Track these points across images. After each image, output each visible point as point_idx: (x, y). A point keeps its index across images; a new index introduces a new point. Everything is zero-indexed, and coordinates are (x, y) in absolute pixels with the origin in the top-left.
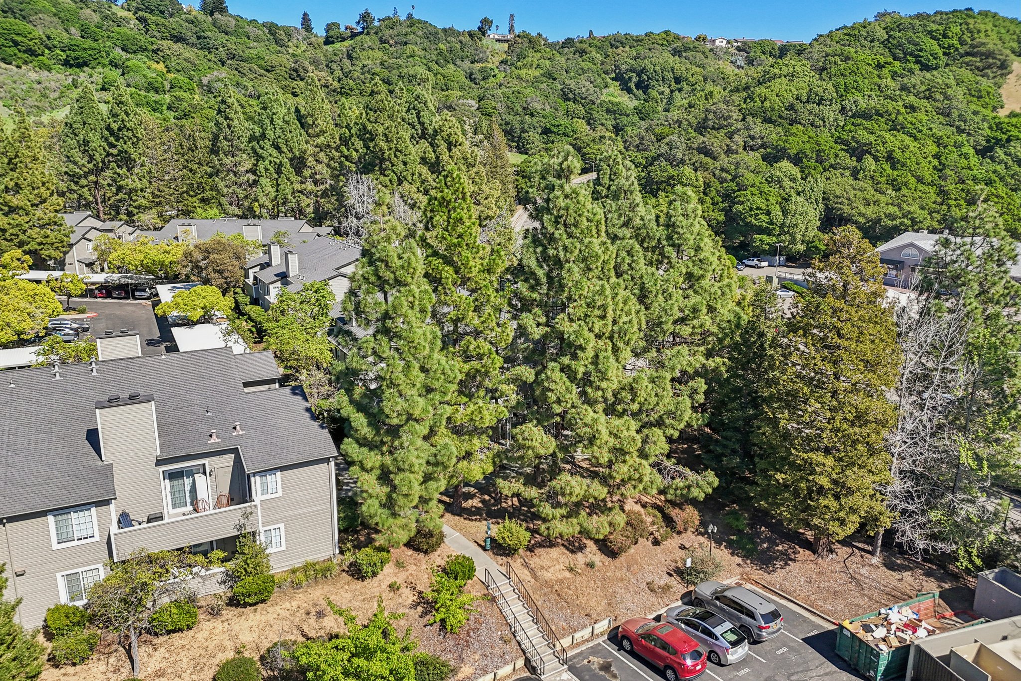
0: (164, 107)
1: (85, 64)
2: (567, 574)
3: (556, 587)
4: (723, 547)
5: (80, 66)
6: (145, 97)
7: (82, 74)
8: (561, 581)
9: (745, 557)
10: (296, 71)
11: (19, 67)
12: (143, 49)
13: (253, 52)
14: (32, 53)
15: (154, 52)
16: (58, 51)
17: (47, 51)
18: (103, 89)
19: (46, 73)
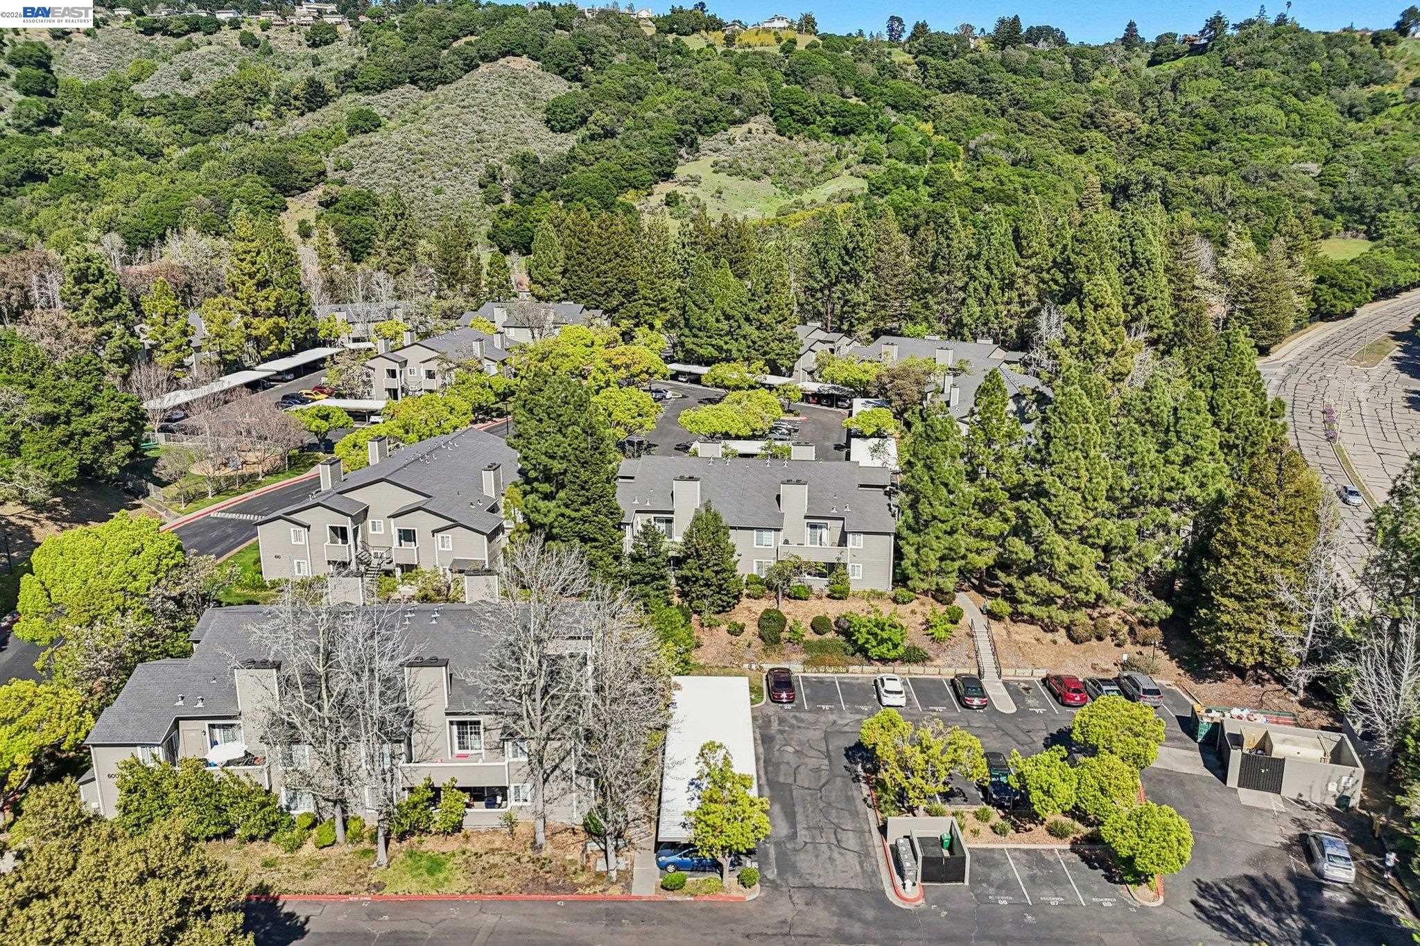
0: (921, 181)
1: (852, 131)
2: (1034, 641)
3: (1021, 645)
5: (846, 133)
6: (904, 170)
7: (848, 143)
8: (1025, 643)
10: (1091, 116)
11: (791, 138)
12: (915, 106)
13: (1042, 94)
14: (806, 122)
15: (926, 109)
16: (829, 118)
17: (818, 118)
18: (864, 161)
19: (814, 143)
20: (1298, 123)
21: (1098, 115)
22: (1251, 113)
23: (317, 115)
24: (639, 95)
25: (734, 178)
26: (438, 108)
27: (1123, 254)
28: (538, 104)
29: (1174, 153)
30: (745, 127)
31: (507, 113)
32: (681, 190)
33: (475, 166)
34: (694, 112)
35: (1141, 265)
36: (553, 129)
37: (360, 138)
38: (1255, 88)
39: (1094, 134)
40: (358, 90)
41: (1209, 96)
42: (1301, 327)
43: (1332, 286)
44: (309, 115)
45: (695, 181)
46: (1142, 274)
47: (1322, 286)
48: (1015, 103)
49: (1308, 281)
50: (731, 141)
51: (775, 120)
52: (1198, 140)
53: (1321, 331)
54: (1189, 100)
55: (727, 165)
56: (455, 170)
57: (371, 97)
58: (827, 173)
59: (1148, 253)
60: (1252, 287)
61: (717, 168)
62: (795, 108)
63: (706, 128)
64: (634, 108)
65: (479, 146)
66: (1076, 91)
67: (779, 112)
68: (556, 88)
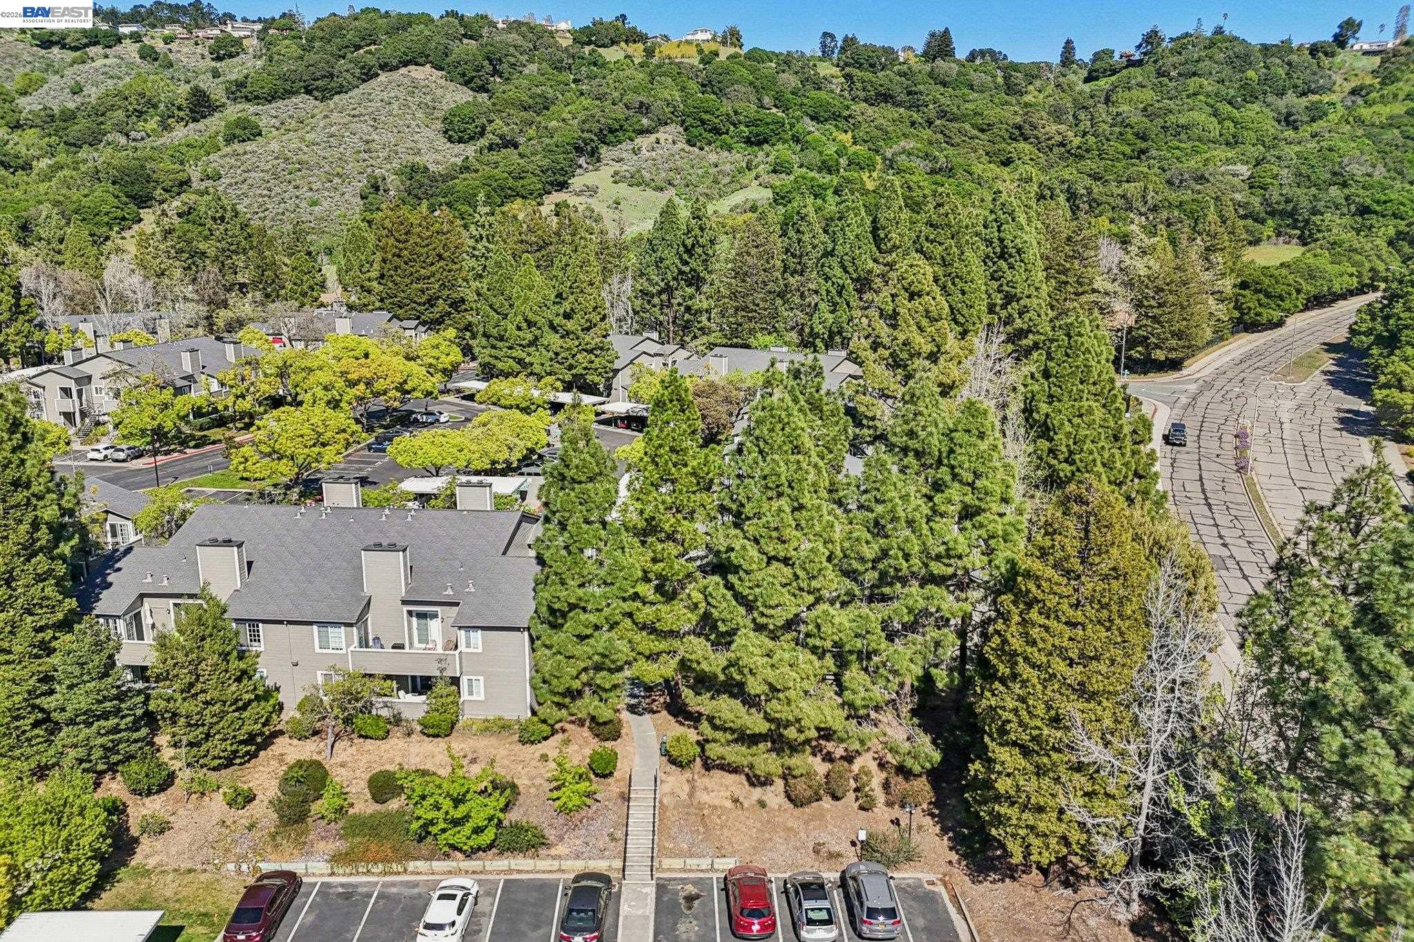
0: (832, 190)
1: (766, 141)
2: (729, 804)
3: (706, 812)
4: (945, 838)
5: (759, 144)
6: (813, 179)
7: (761, 154)
8: (715, 807)
9: (964, 856)
10: (1019, 128)
11: (701, 149)
12: (836, 117)
13: (970, 106)
14: (716, 131)
15: (846, 119)
16: (742, 127)
17: (732, 128)
18: (775, 171)
19: (726, 153)
20: (1232, 130)
21: (1027, 126)
22: (1182, 121)
23: (201, 125)
24: (546, 105)
25: (635, 189)
26: (326, 117)
27: (989, 243)
28: (437, 114)
29: (1103, 163)
30: (653, 137)
31: (401, 123)
32: (572, 201)
33: (359, 177)
34: (598, 121)
35: (1011, 256)
36: (450, 139)
37: (237, 146)
38: (1188, 97)
39: (1022, 145)
40: (248, 100)
41: (1141, 106)
42: (1222, 339)
43: (1257, 291)
44: (191, 125)
45: (592, 191)
46: (1011, 267)
47: (1247, 292)
48: (943, 114)
49: (1227, 285)
50: (636, 152)
51: (686, 130)
52: (1128, 150)
53: (1244, 343)
54: (1120, 110)
55: (628, 175)
56: (337, 180)
57: (260, 107)
58: (736, 184)
59: (1018, 240)
60: (1159, 290)
61: (617, 178)
62: (706, 117)
63: (611, 138)
64: (538, 119)
65: (366, 156)
66: (1007, 103)
67: (689, 121)
68: (460, 96)
